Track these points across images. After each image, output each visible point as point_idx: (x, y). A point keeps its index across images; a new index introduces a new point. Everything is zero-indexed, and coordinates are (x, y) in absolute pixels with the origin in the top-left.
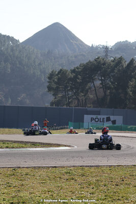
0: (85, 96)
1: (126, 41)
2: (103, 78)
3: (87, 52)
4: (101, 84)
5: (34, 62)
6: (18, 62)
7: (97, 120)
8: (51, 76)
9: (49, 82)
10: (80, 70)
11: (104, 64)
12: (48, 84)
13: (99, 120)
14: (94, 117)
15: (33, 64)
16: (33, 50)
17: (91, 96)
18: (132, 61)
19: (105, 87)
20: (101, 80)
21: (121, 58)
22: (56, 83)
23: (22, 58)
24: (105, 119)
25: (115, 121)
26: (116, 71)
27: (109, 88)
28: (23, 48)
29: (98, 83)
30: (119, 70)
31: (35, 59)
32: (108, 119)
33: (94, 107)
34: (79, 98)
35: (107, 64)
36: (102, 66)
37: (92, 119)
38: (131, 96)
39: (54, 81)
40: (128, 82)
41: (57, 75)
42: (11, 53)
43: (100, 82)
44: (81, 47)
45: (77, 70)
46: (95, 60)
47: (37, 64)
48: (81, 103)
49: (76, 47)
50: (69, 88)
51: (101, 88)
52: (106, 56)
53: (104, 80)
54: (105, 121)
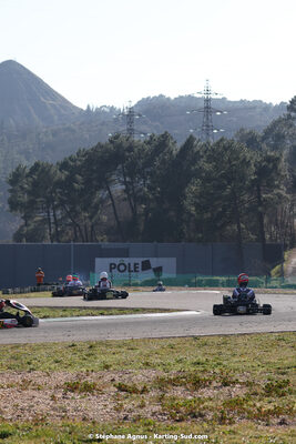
0: (91, 218)
1: (161, 96)
2: (127, 179)
3: (77, 122)
4: (126, 191)
7: (122, 268)
8: (16, 178)
9: (11, 191)
10: (79, 163)
11: (130, 149)
12: (9, 195)
13: (127, 268)
14: (117, 261)
17: (105, 218)
19: (133, 196)
20: (125, 183)
21: (165, 136)
22: (29, 193)
24: (140, 266)
25: (161, 268)
26: (157, 163)
27: (144, 200)
29: (118, 188)
30: (163, 162)
32: (146, 266)
33: (109, 241)
34: (79, 222)
35: (136, 150)
36: (127, 154)
37: (112, 267)
38: (192, 215)
39: (22, 188)
41: (27, 176)
43: (124, 187)
44: (63, 111)
45: (71, 163)
46: (111, 142)
48: (83, 232)
49: (52, 112)
50: (57, 203)
51: (125, 199)
52: (131, 131)
53: (131, 183)
54: (140, 269)
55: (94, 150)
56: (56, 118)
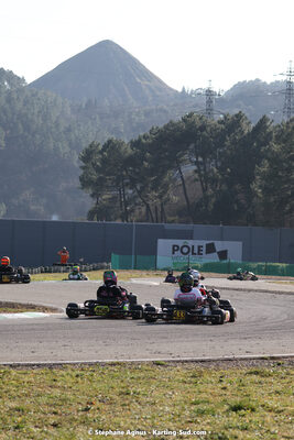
0: (160, 197)
2: (200, 159)
3: (172, 104)
4: (196, 171)
5: (57, 125)
6: (20, 126)
8: (88, 156)
9: (83, 168)
10: (150, 141)
11: (203, 128)
12: (81, 172)
13: (191, 250)
14: (180, 243)
15: (53, 130)
16: (55, 100)
17: (175, 199)
18: (263, 121)
19: (205, 178)
20: (197, 163)
21: (239, 116)
22: (98, 170)
23: (30, 116)
24: (204, 249)
25: (226, 251)
26: (227, 143)
27: (214, 181)
28: (33, 95)
29: (189, 169)
30: (234, 142)
31: (58, 117)
32: (210, 249)
33: (180, 222)
34: (150, 203)
35: (209, 129)
36: (199, 133)
37: (175, 248)
38: (260, 198)
39: (94, 165)
40: (254, 168)
41: (101, 152)
42: (7, 106)
43: (195, 168)
45: (144, 141)
46: (184, 120)
47: (62, 129)
49: (147, 92)
50: (128, 181)
51: (196, 180)
52: (210, 110)
53: (203, 163)
54: (204, 252)
55: (166, 127)
56: (150, 98)
